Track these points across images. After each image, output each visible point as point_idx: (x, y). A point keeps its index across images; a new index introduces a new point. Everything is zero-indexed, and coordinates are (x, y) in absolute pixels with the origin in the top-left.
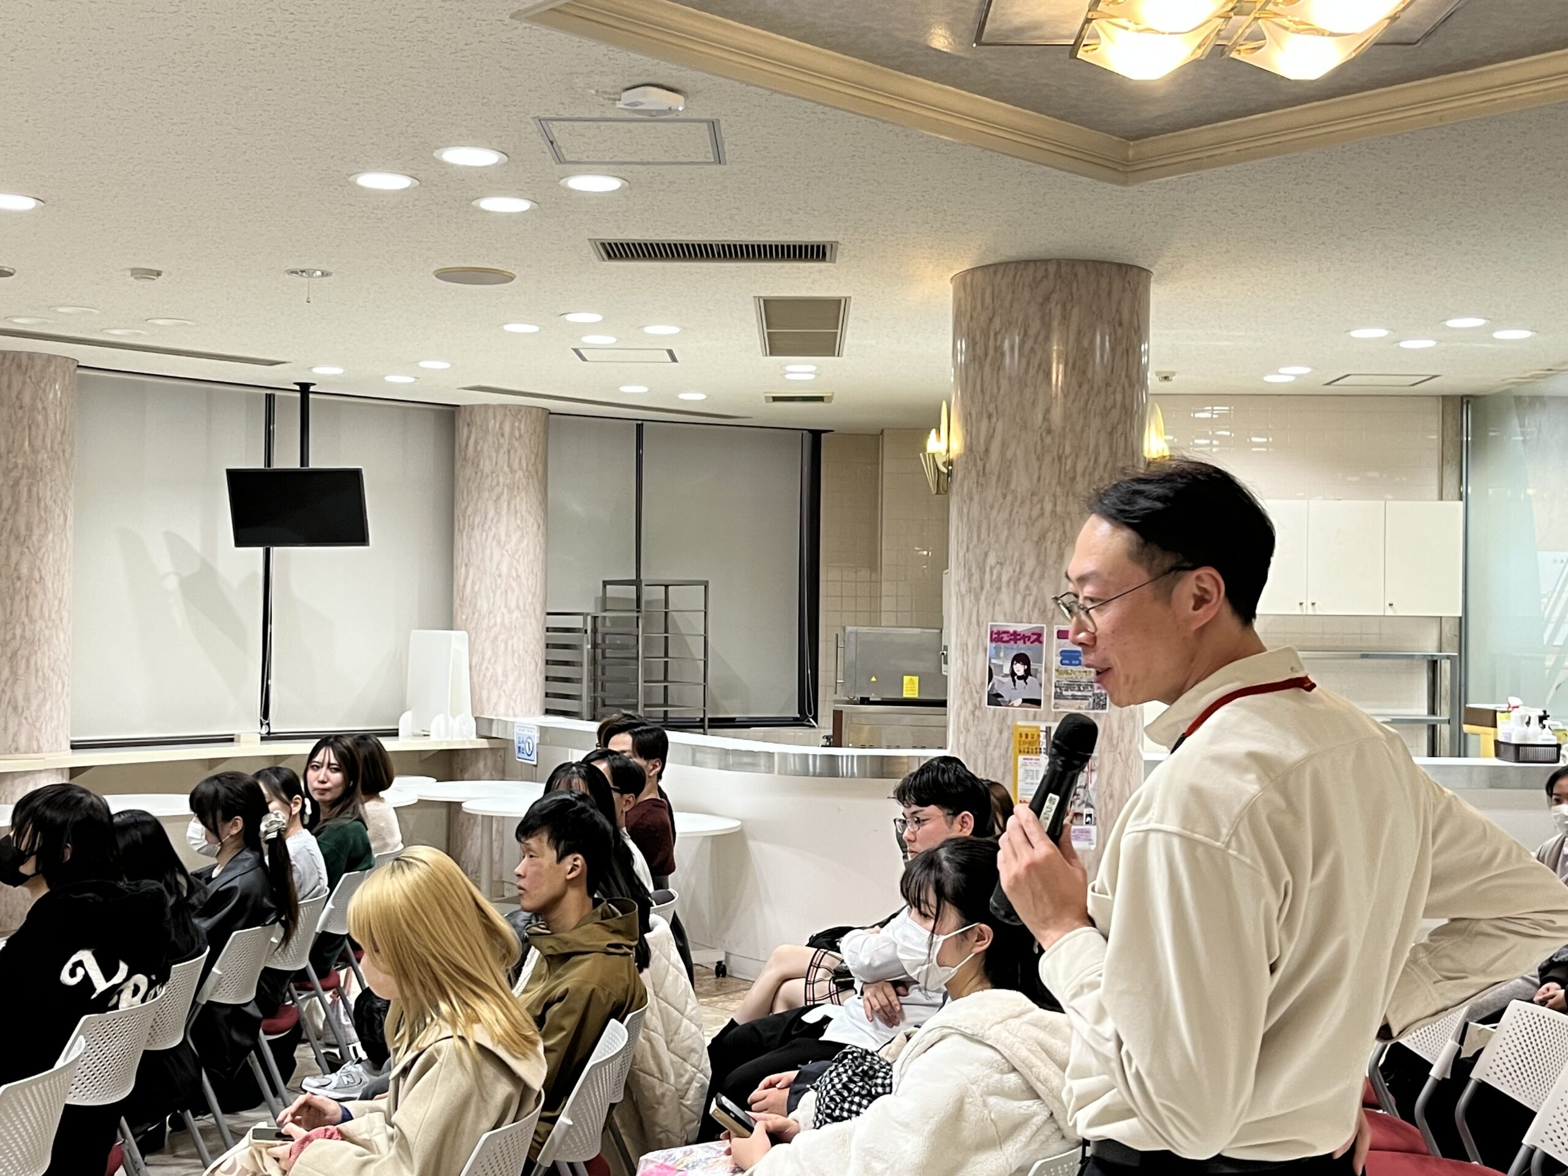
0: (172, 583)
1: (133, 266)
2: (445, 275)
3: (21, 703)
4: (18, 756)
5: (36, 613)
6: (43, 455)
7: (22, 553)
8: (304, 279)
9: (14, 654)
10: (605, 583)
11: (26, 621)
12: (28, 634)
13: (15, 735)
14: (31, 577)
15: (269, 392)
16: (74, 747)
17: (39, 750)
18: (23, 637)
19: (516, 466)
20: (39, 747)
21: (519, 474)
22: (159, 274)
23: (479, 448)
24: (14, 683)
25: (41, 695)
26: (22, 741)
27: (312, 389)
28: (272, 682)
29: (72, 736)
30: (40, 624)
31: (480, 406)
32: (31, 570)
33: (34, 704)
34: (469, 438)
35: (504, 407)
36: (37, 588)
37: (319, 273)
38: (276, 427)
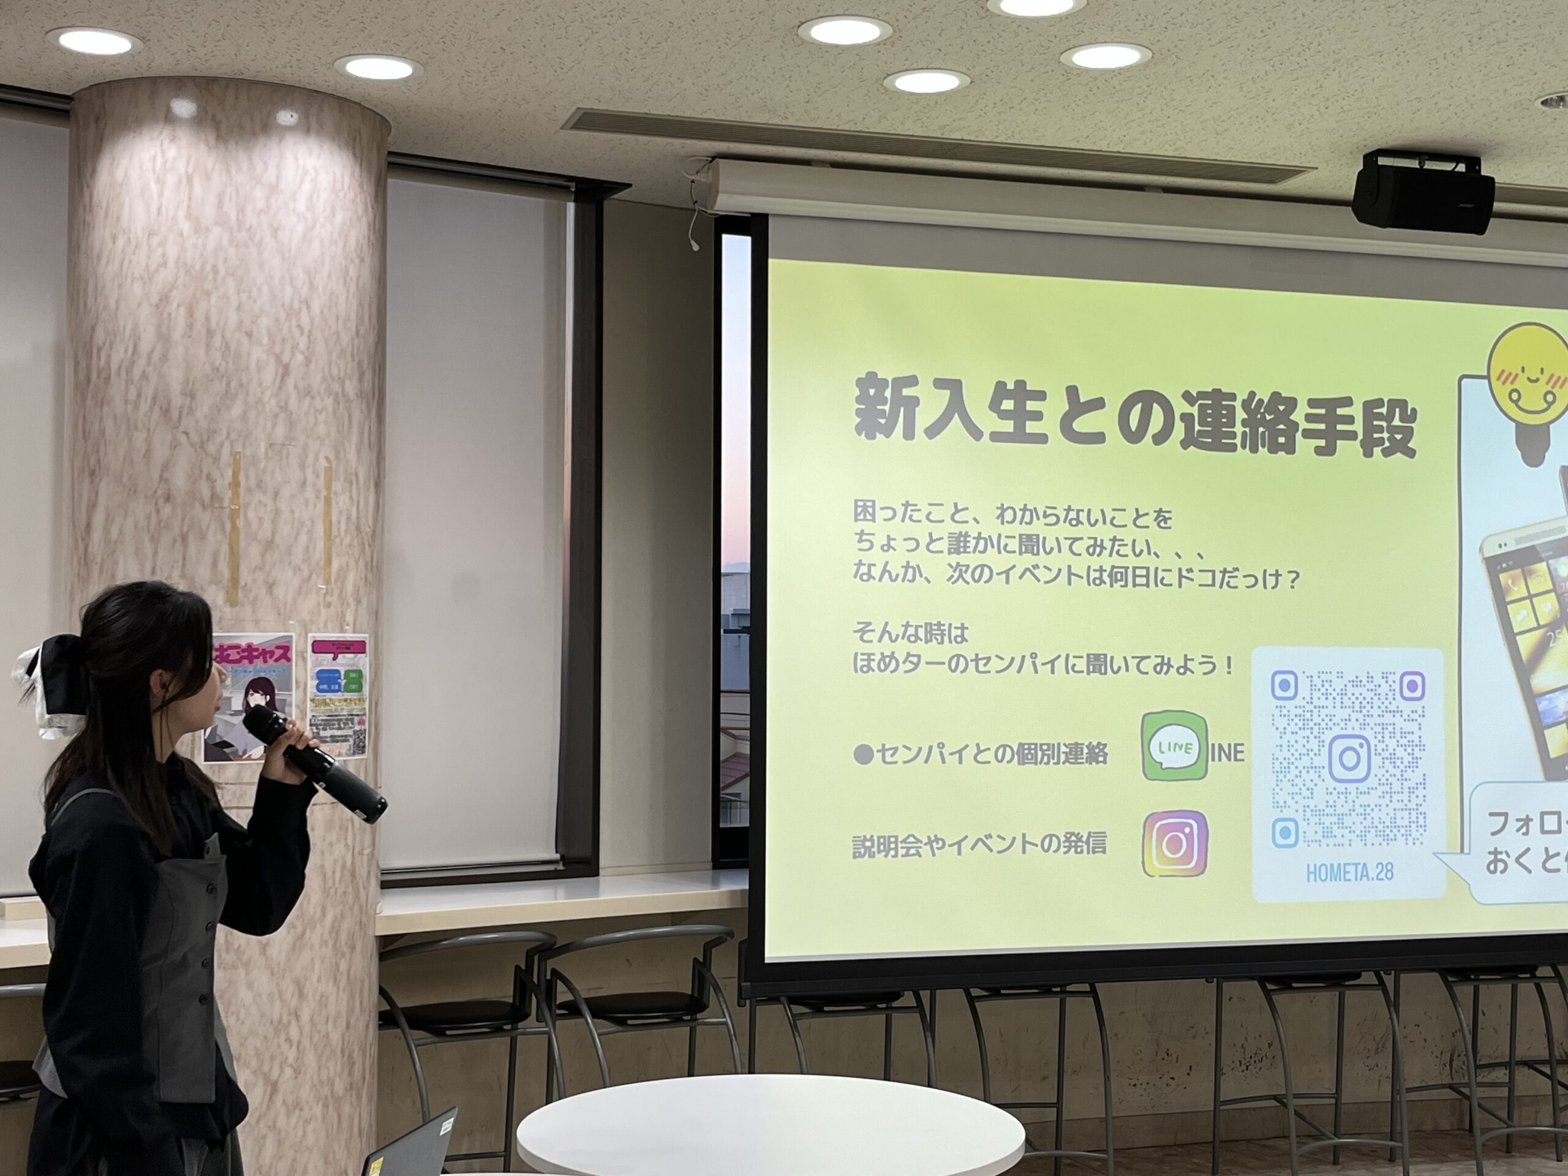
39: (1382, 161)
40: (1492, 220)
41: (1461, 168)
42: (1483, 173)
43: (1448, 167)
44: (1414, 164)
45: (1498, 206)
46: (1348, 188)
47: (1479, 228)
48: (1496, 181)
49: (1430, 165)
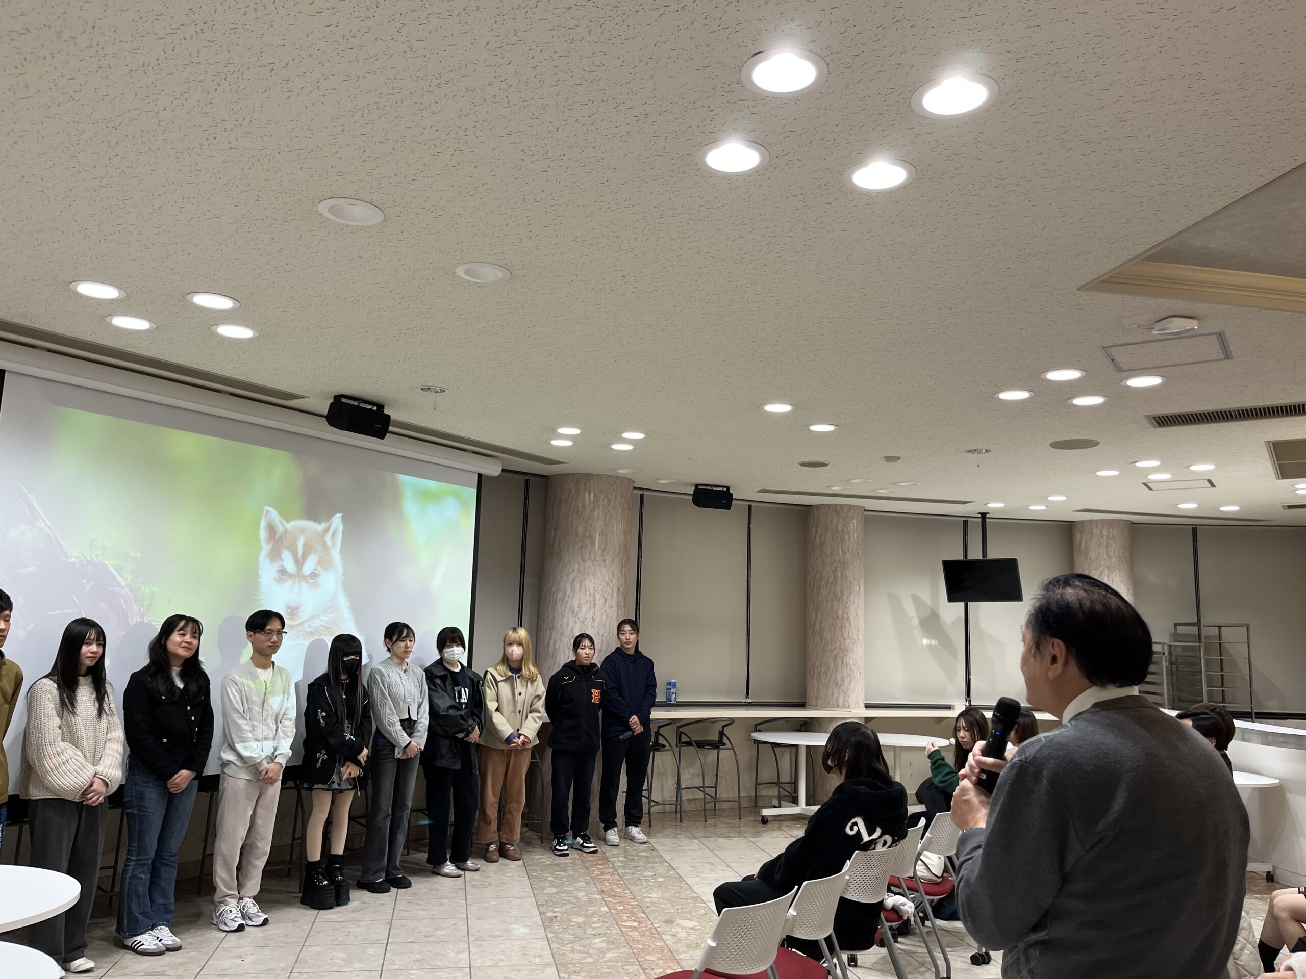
0: (915, 622)
1: (885, 456)
2: (1057, 445)
3: (840, 682)
4: (838, 709)
5: (846, 636)
6: (848, 555)
7: (839, 605)
8: (975, 455)
9: (836, 656)
10: (1176, 625)
11: (842, 640)
12: (842, 646)
13: (837, 698)
14: (843, 617)
15: (965, 519)
16: (868, 706)
17: (849, 707)
18: (840, 647)
19: (1111, 554)
20: (849, 705)
21: (1114, 560)
22: (899, 458)
23: (1088, 545)
24: (836, 671)
25: (849, 678)
26: (841, 702)
27: (988, 516)
28: (972, 677)
29: (865, 700)
30: (848, 641)
31: (1087, 521)
32: (843, 613)
33: (846, 682)
34: (1081, 539)
35: (1103, 520)
36: (846, 623)
37: (984, 451)
38: (969, 537)
39: (343, 400)
40: (388, 434)
41: (375, 408)
42: (385, 412)
43: (370, 407)
44: (356, 403)
45: (391, 428)
46: (325, 410)
47: (382, 437)
48: (391, 417)
49: (363, 405)
